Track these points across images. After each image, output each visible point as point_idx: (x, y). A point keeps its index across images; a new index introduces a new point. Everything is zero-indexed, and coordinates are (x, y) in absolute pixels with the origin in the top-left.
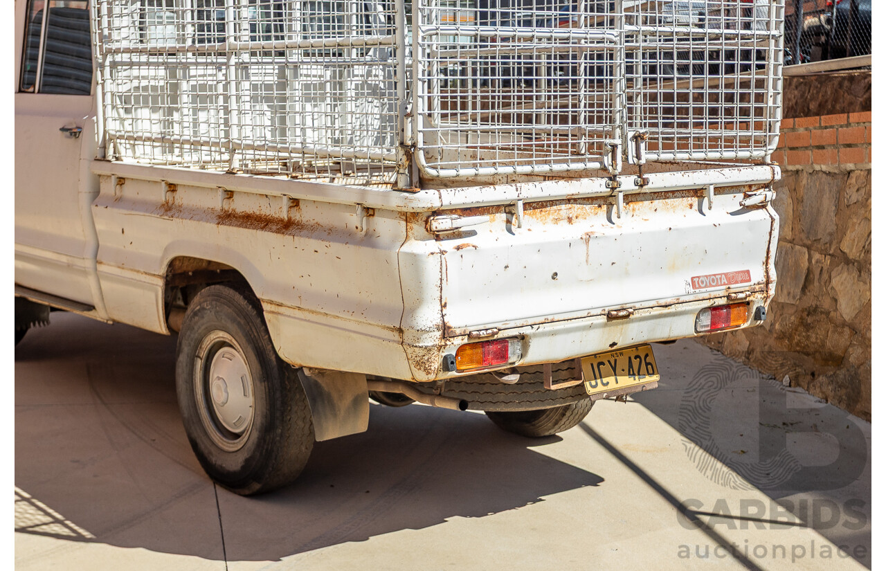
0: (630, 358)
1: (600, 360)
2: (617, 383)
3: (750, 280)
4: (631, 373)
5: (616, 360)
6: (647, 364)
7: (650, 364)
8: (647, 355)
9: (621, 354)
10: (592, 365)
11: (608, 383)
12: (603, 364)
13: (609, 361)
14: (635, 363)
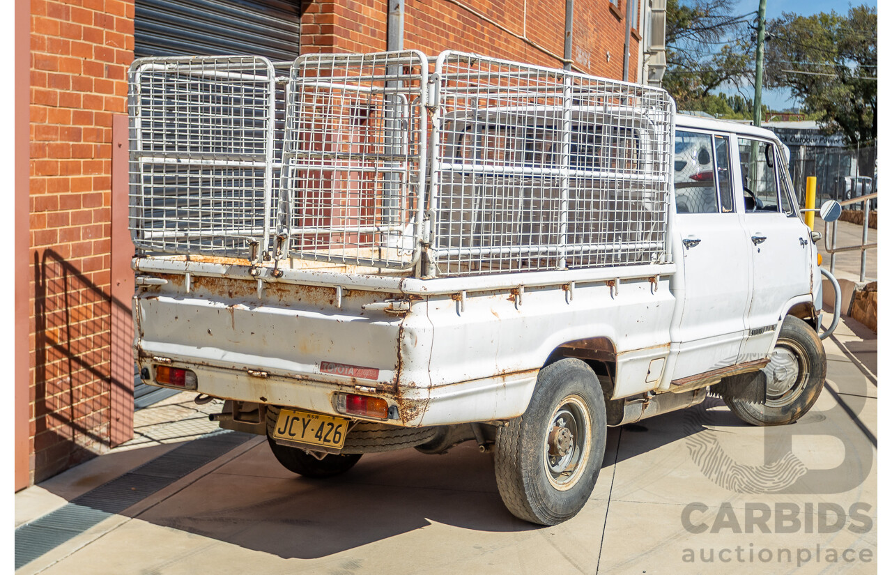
0: (323, 423)
1: (296, 416)
2: (302, 437)
3: (376, 378)
4: (319, 434)
5: (309, 420)
6: (336, 432)
7: (340, 434)
8: (340, 426)
9: (317, 417)
10: (288, 417)
11: (294, 435)
12: (298, 419)
13: (304, 420)
14: (326, 428)
